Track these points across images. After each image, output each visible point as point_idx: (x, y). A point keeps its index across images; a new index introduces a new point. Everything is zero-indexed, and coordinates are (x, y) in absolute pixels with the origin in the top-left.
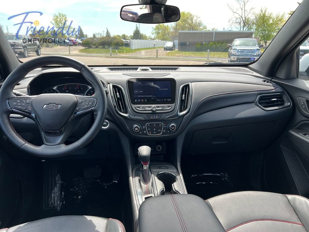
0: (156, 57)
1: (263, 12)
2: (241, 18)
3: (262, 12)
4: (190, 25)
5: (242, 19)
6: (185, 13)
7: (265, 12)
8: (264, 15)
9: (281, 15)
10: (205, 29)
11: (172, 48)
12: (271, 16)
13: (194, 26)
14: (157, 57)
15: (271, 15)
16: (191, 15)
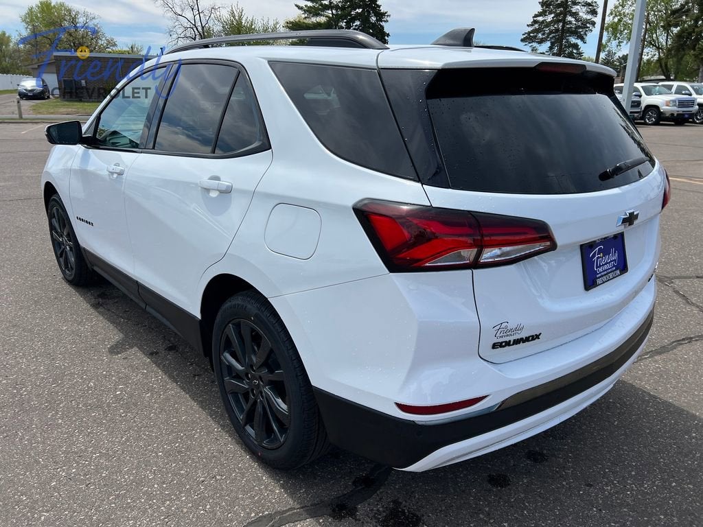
0: (17, 116)
1: (237, 18)
2: (195, 29)
3: (234, 17)
4: (71, 35)
5: (197, 29)
6: (52, 5)
7: (240, 17)
8: (240, 23)
9: (271, 24)
10: (113, 46)
11: (42, 92)
12: (253, 27)
13: (83, 37)
14: (21, 117)
15: (252, 25)
16: (69, 11)
